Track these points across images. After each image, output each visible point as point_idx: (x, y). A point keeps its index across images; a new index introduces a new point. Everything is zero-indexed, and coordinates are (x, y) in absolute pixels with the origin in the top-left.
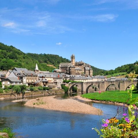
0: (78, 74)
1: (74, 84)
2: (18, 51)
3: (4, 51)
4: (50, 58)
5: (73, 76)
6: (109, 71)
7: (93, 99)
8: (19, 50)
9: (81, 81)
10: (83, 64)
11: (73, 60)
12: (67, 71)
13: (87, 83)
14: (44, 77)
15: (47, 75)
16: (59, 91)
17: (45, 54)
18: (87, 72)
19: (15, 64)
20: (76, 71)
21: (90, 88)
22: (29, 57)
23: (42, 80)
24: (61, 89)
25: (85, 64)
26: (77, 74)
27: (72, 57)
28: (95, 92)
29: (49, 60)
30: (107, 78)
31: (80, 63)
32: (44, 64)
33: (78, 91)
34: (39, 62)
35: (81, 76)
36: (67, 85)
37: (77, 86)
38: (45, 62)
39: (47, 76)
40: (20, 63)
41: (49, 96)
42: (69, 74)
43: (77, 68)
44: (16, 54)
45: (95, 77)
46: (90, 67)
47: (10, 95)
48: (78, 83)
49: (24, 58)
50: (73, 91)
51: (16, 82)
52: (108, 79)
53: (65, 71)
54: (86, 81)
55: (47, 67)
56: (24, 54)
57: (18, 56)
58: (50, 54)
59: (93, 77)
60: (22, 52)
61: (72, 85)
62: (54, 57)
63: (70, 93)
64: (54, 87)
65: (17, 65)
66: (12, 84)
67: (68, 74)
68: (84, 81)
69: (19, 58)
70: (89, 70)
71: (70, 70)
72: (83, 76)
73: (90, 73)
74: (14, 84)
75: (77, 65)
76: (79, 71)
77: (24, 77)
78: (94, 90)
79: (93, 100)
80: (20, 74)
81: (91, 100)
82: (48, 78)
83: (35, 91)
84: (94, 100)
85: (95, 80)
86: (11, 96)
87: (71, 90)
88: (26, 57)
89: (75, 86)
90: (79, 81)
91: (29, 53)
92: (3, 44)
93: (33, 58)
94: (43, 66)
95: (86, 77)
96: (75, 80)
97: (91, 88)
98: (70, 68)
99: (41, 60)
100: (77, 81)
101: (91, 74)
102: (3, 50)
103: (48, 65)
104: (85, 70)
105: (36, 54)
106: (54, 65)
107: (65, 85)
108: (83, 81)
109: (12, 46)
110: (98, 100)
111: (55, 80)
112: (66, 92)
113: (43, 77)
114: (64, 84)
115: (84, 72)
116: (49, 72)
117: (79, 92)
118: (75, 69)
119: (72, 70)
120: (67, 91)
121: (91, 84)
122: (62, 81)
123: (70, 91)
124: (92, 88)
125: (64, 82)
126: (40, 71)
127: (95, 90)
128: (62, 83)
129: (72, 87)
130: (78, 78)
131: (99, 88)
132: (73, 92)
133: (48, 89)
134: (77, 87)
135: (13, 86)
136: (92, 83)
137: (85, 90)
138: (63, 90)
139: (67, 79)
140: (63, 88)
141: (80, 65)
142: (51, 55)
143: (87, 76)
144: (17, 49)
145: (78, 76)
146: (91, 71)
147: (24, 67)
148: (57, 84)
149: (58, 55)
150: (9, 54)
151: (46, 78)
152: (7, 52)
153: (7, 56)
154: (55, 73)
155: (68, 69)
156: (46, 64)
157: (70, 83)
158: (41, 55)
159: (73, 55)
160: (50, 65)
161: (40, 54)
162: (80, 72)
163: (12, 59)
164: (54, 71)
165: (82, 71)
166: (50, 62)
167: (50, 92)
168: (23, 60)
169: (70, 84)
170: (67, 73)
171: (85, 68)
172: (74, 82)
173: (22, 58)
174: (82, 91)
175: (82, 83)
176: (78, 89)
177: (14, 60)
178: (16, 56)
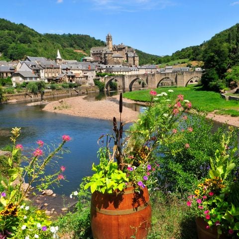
0: (118, 63)
1: (112, 78)
2: (31, 31)
3: (11, 32)
4: (78, 41)
5: (111, 67)
6: (164, 58)
7: (137, 99)
8: (33, 30)
9: (122, 73)
10: (124, 48)
11: (110, 42)
12: (101, 58)
13: (131, 76)
14: (69, 69)
15: (74, 66)
16: (91, 89)
17: (69, 34)
18: (131, 60)
19: (28, 51)
20: (115, 59)
21: (134, 83)
22: (47, 40)
23: (67, 73)
24: (94, 85)
25: (127, 48)
26: (116, 63)
27: (109, 38)
28: (142, 89)
29: (76, 42)
30: (160, 67)
31: (120, 47)
32: (69, 49)
33: (118, 88)
34: (62, 46)
35: (122, 67)
36: (102, 80)
37: (116, 80)
38: (71, 46)
39: (73, 68)
40: (35, 50)
41: (77, 95)
42: (105, 63)
43: (116, 54)
44: (29, 35)
45: (143, 67)
46: (135, 52)
47: (24, 96)
48: (117, 76)
49: (41, 41)
50: (111, 88)
51: (31, 78)
52: (162, 69)
53: (100, 60)
54: (130, 73)
55: (75, 53)
56: (40, 35)
57: (32, 39)
58: (76, 34)
59: (139, 67)
60: (36, 32)
61: (109, 80)
62: (83, 38)
63: (107, 91)
64: (84, 83)
65: (31, 53)
66: (26, 81)
67: (103, 63)
68: (127, 73)
69: (33, 41)
70: (134, 57)
71: (105, 57)
72: (125, 67)
73: (134, 61)
74: (28, 80)
75: (115, 50)
76: (118, 59)
77: (41, 70)
78: (141, 85)
79: (137, 101)
80: (35, 66)
81: (134, 102)
82: (74, 70)
83: (58, 90)
84: (139, 101)
85: (142, 72)
86: (26, 97)
87: (109, 87)
88: (43, 39)
89: (113, 81)
90: (119, 73)
91: (47, 34)
92: (9, 22)
93: (53, 40)
94: (68, 51)
95: (130, 68)
96: (114, 73)
97: (136, 83)
98: (105, 54)
99: (65, 44)
100: (116, 73)
101: (137, 62)
102: (10, 30)
103: (75, 51)
104: (127, 57)
105: (57, 34)
106: (84, 51)
107: (99, 79)
108: (124, 73)
109: (22, 24)
110: (144, 102)
111: (85, 73)
112: (102, 90)
113: (67, 69)
114: (97, 78)
115: (126, 60)
116: (76, 61)
117: (120, 89)
118: (113, 56)
119: (109, 57)
120: (103, 88)
121: (135, 78)
122: (95, 74)
123: (107, 89)
124: (138, 83)
125: (98, 75)
126: (63, 60)
127: (143, 87)
128: (95, 77)
129: (110, 82)
130: (118, 70)
131: (147, 83)
132: (111, 90)
133: (75, 87)
134: (117, 82)
135: (27, 83)
136: (137, 76)
137: (127, 86)
138: (96, 87)
139: (102, 71)
140: (96, 84)
141: (120, 49)
142: (78, 35)
143: (131, 66)
144: (29, 28)
145: (118, 66)
146: (137, 59)
147: (42, 56)
148: (88, 78)
149: (88, 35)
150: (19, 36)
151: (72, 70)
152: (16, 33)
153: (17, 39)
154: (84, 62)
155: (103, 56)
156: (72, 49)
157: (106, 76)
158: (64, 36)
159: (109, 35)
160: (79, 51)
161: (63, 34)
162: (120, 60)
163: (24, 43)
164: (84, 60)
165: (123, 59)
166: (78, 45)
167: (78, 91)
168: (40, 44)
169: (107, 79)
170: (101, 62)
171: (127, 54)
172: (111, 75)
173: (38, 41)
174: (124, 89)
175: (123, 76)
176: (118, 85)
177: (27, 45)
178: (29, 39)
